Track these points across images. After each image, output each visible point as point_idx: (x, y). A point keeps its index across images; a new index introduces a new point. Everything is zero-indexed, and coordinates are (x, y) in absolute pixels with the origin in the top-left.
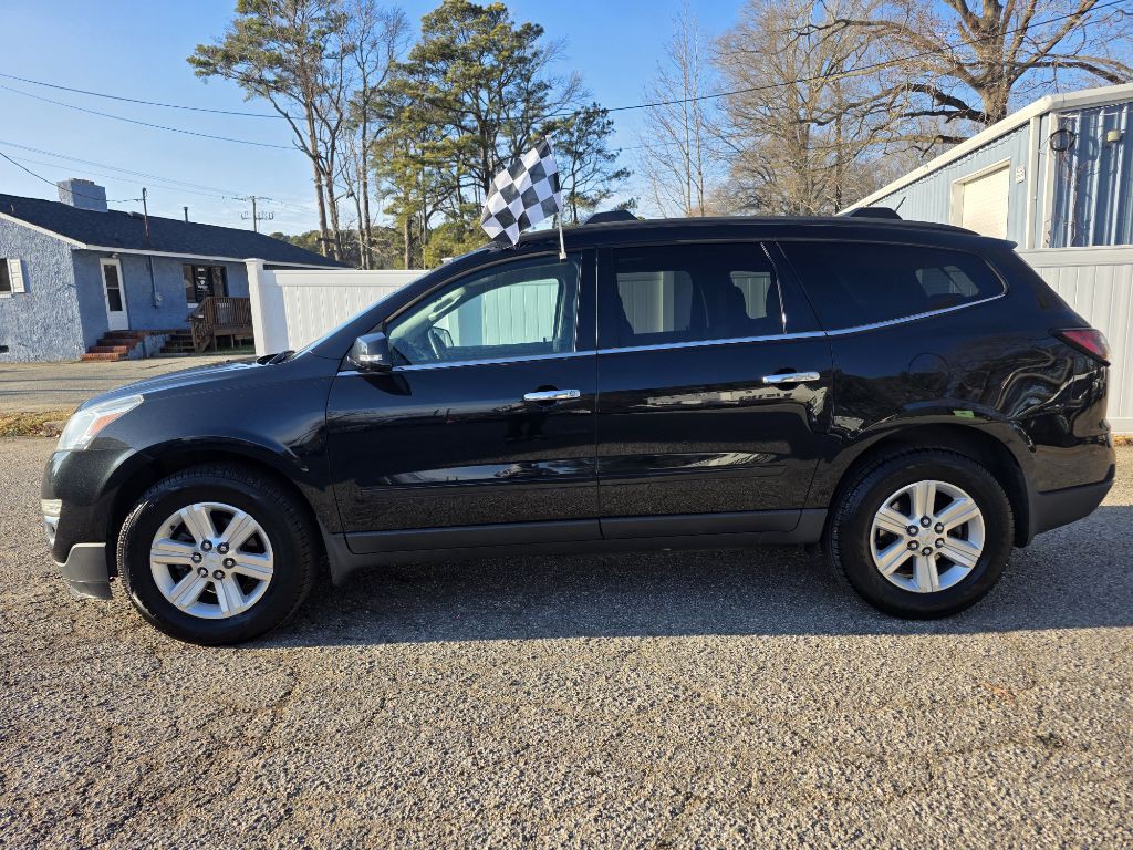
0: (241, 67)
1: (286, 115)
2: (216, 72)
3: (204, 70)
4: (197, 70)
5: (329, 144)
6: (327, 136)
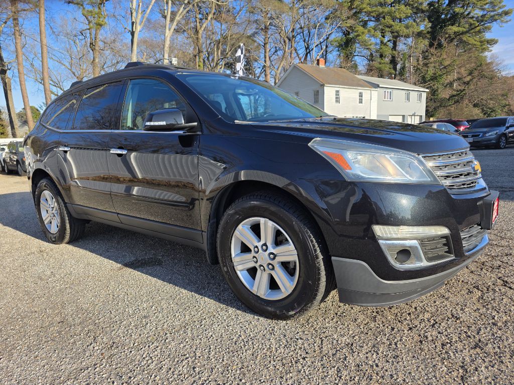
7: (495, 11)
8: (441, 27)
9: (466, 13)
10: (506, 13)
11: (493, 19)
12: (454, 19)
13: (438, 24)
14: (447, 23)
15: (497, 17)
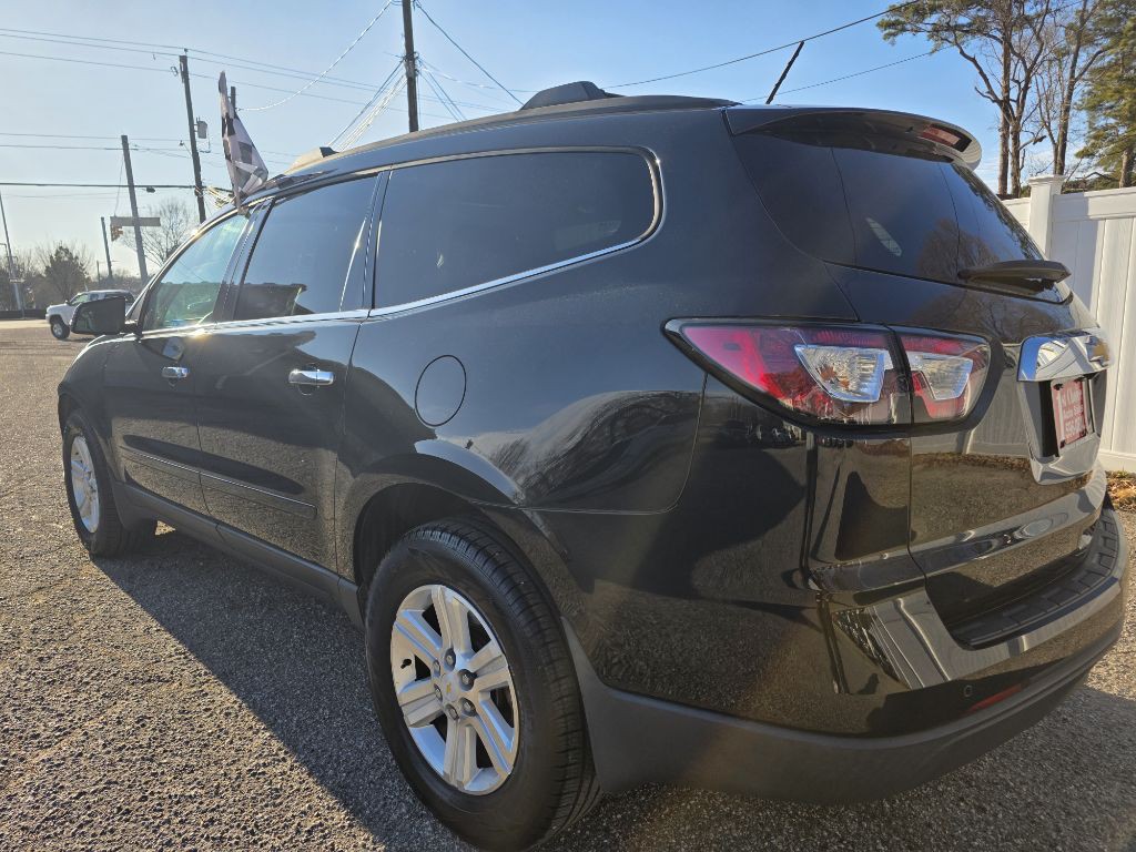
0: (934, 19)
1: (973, 60)
2: (904, 30)
3: (893, 31)
4: (887, 31)
5: (1023, 85)
6: (1021, 76)
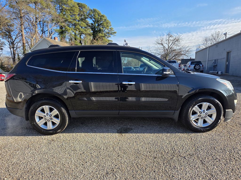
7: (111, 31)
8: (96, 33)
9: (104, 30)
10: (115, 33)
11: (111, 34)
12: (100, 31)
13: (95, 32)
14: (98, 32)
15: (112, 33)
